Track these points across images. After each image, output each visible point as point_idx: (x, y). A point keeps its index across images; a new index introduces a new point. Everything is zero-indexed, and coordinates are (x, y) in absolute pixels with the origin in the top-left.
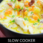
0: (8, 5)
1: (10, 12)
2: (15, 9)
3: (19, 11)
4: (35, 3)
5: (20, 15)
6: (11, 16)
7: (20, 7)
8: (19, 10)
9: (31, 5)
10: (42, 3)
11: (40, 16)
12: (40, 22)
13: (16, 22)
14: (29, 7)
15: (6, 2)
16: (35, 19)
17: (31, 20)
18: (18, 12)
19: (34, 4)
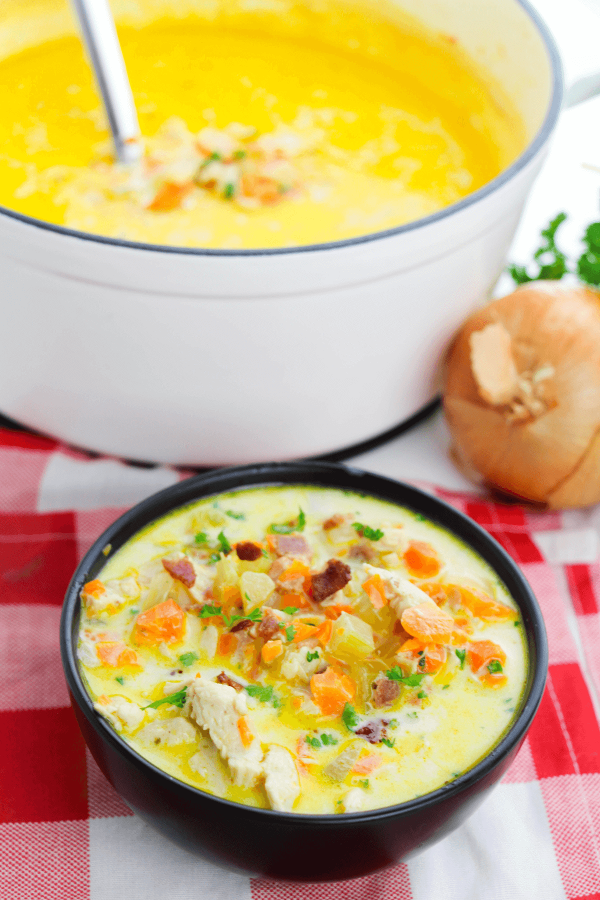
0: (167, 575)
1: (168, 625)
2: (209, 607)
3: (235, 629)
4: (350, 583)
5: (234, 659)
6: (172, 651)
7: (244, 599)
8: (232, 617)
9: (323, 597)
10: (397, 595)
11: (367, 687)
12: (356, 728)
13: (191, 708)
14: (305, 607)
15: (163, 545)
16: (329, 703)
17: (296, 704)
18: (225, 630)
19: (340, 593)
